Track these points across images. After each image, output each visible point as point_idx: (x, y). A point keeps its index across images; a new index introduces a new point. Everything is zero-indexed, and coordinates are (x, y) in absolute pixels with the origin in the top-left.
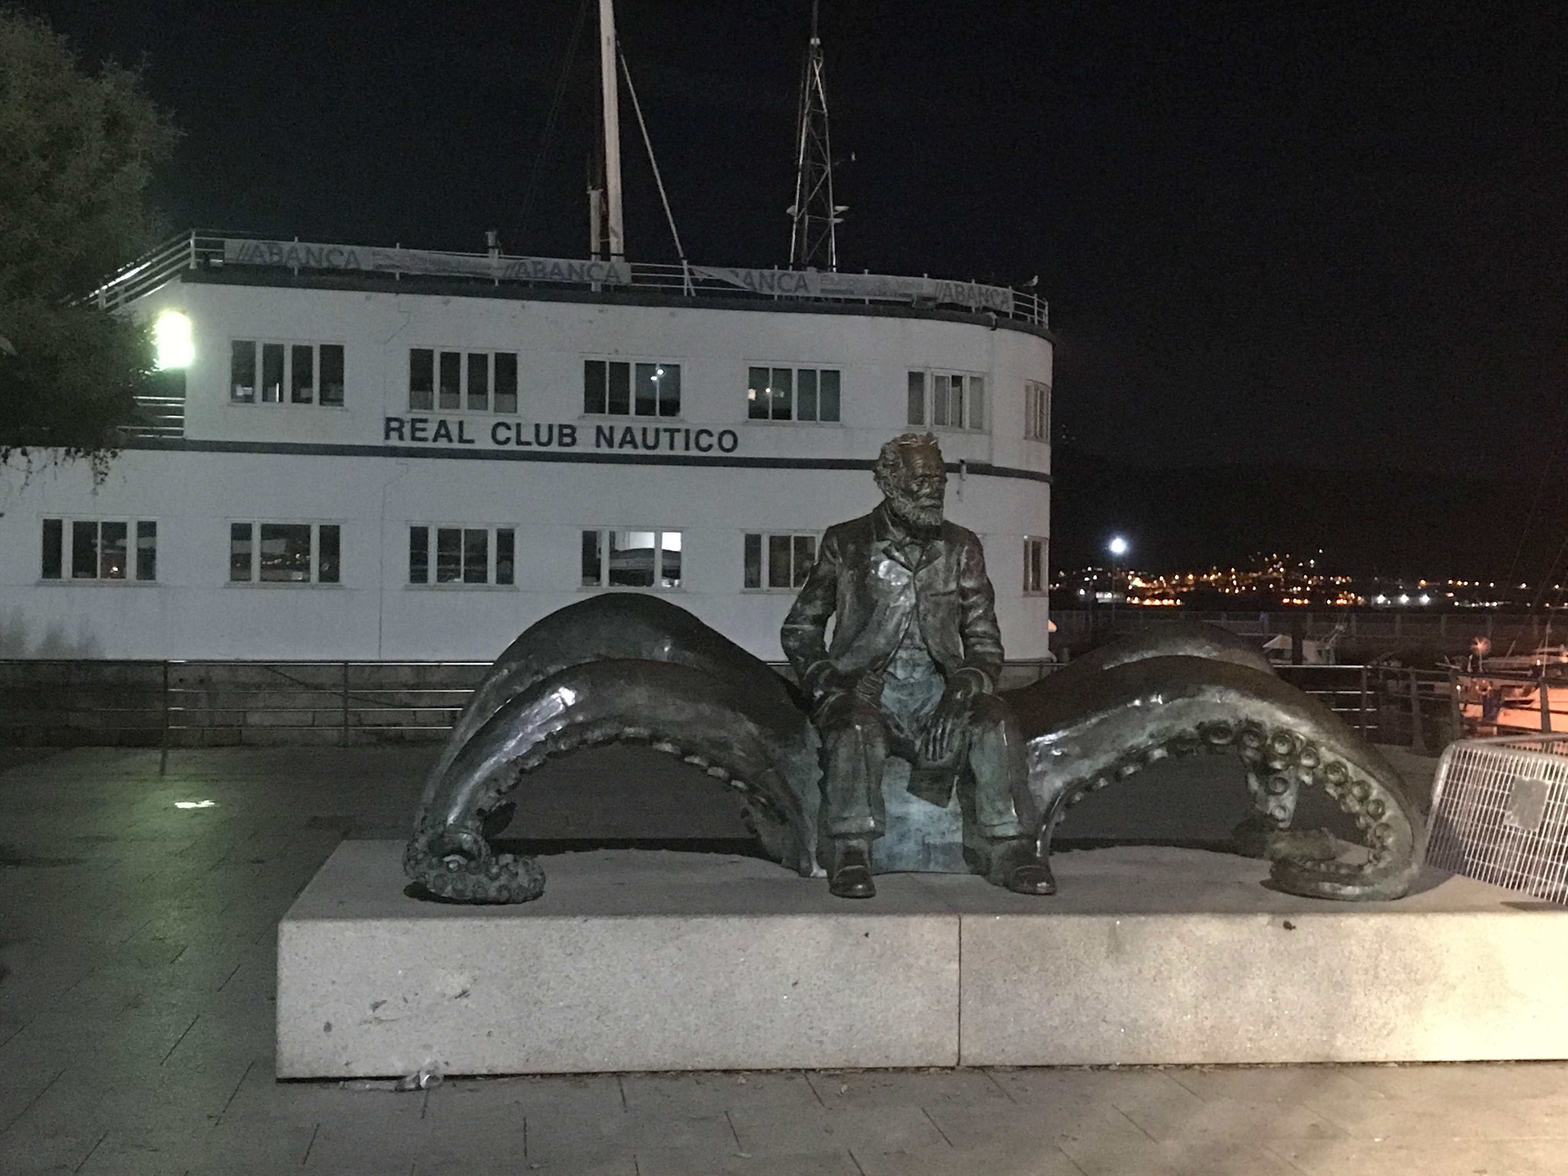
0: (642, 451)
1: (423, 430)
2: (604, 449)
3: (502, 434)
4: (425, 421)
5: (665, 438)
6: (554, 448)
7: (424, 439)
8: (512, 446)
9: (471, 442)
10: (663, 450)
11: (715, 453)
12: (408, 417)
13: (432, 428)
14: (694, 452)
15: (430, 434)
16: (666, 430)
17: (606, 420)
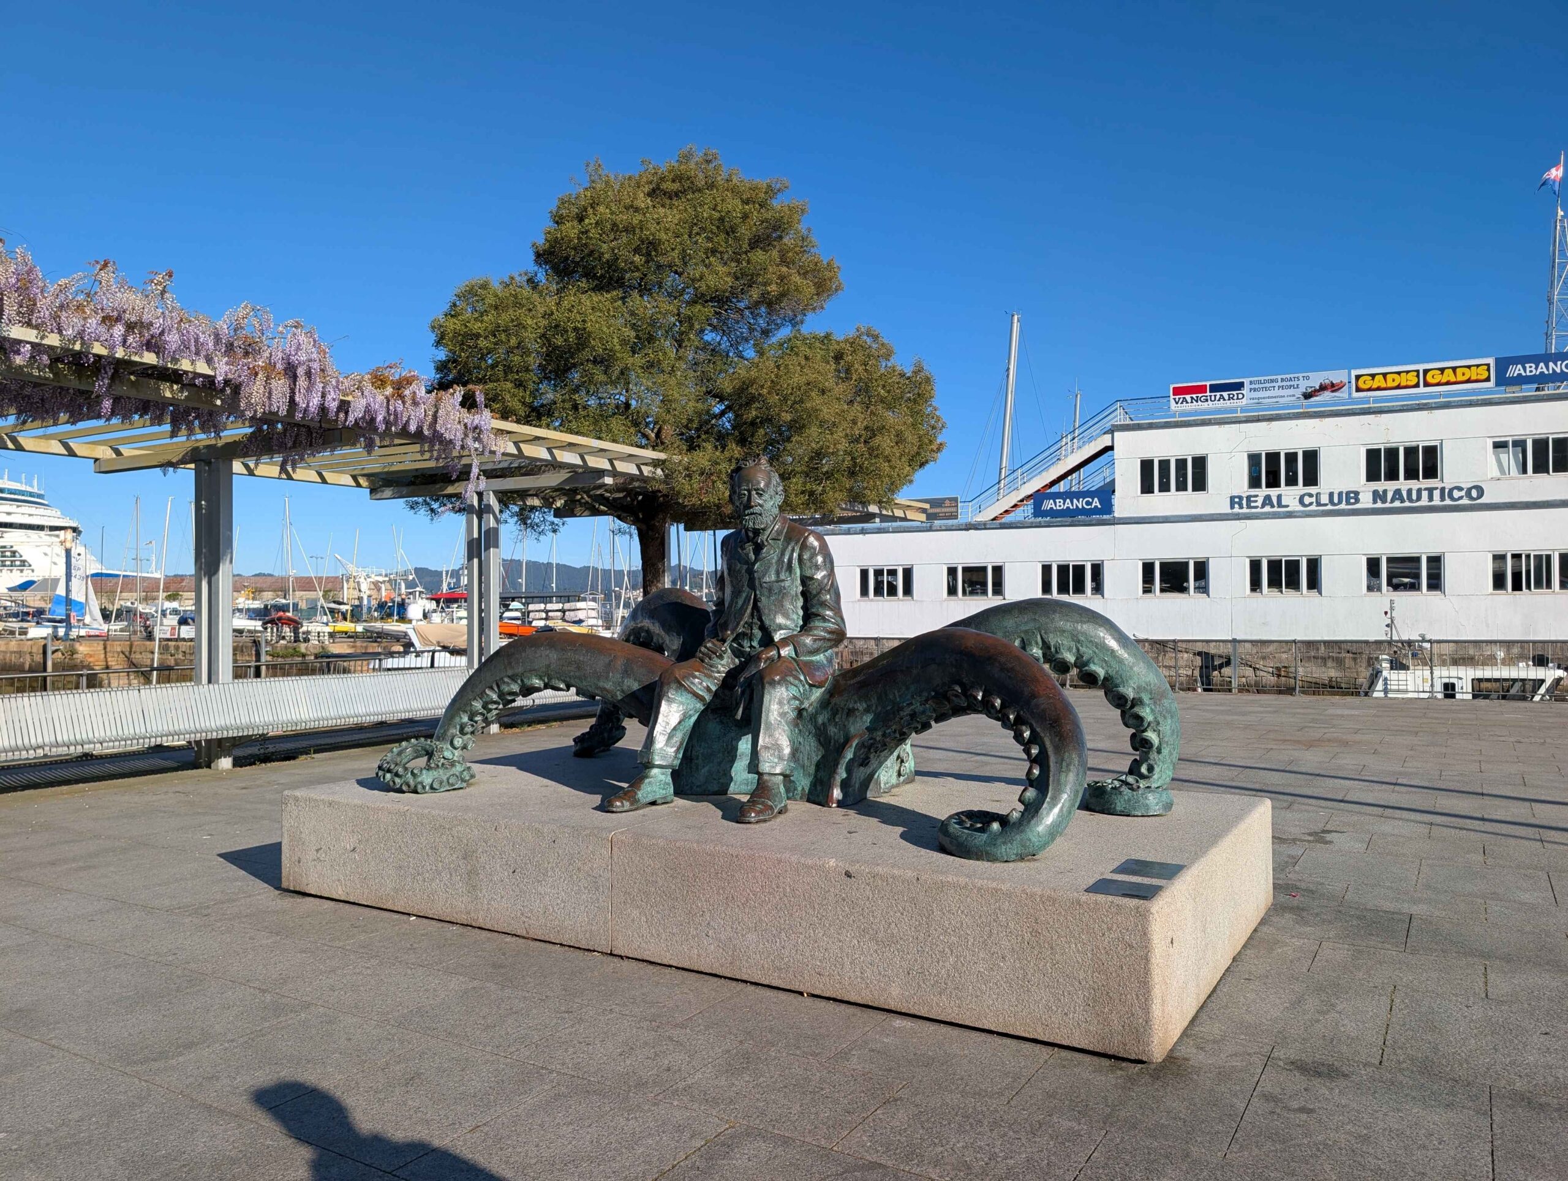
0: (1407, 504)
1: (1256, 501)
2: (1379, 505)
3: (1307, 500)
4: (1257, 496)
5: (1425, 494)
6: (1343, 506)
7: (1256, 507)
8: (1313, 507)
9: (1287, 506)
10: (1424, 501)
11: (1465, 501)
12: (1244, 495)
13: (1260, 500)
14: (1448, 502)
15: (1259, 504)
16: (1426, 489)
17: (1382, 485)
